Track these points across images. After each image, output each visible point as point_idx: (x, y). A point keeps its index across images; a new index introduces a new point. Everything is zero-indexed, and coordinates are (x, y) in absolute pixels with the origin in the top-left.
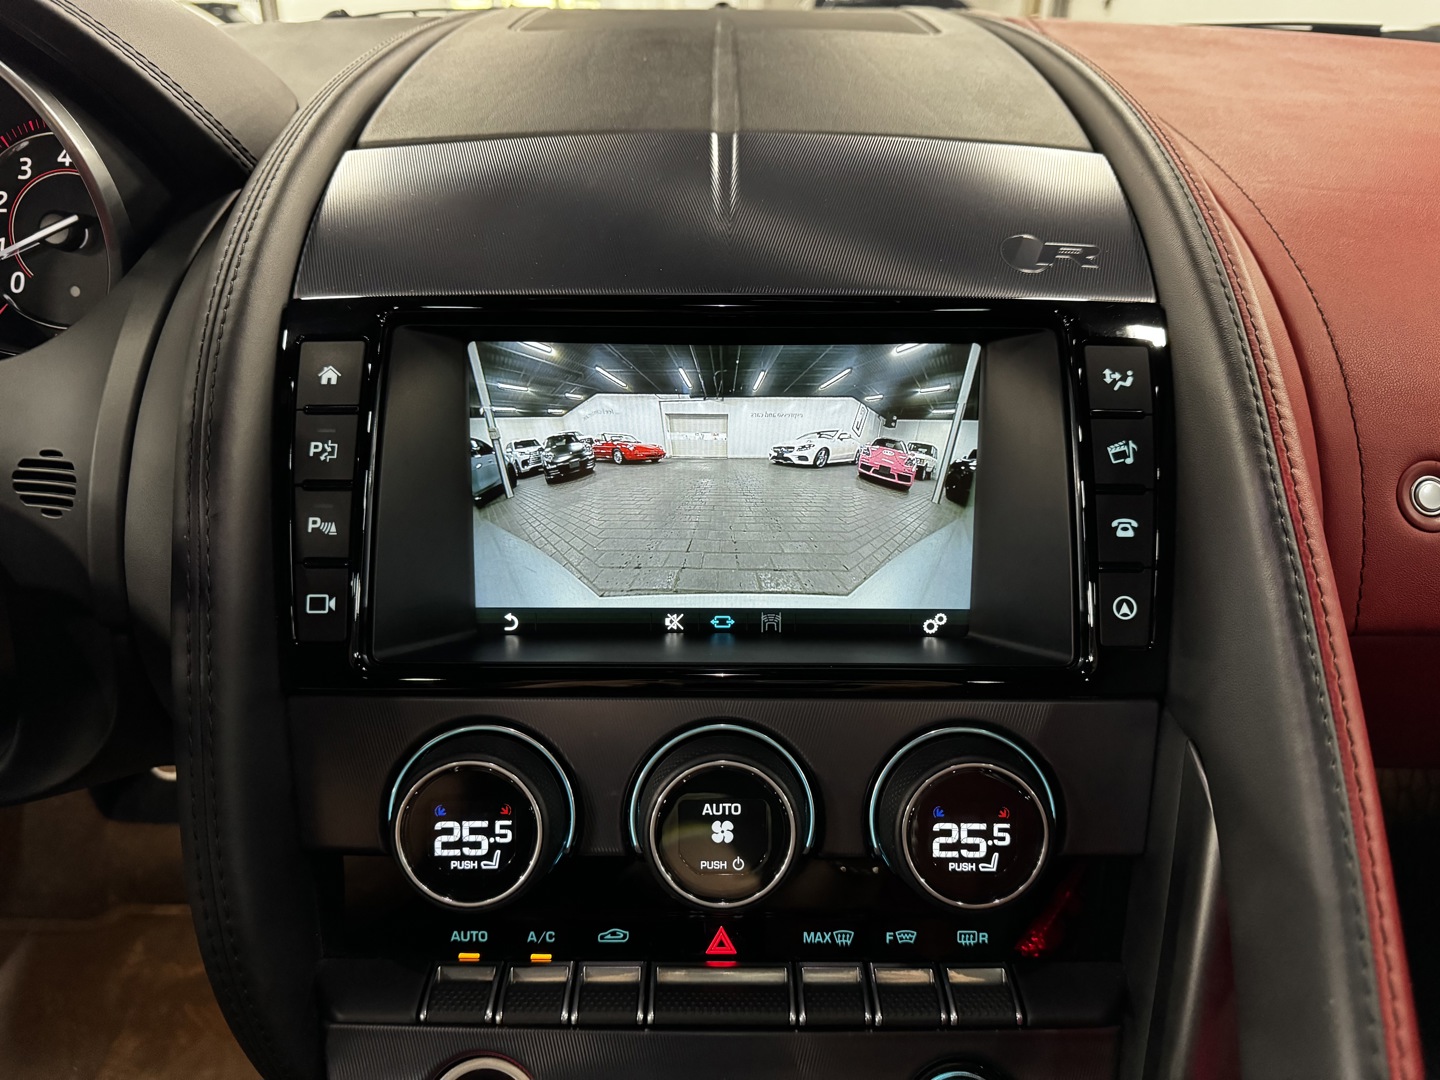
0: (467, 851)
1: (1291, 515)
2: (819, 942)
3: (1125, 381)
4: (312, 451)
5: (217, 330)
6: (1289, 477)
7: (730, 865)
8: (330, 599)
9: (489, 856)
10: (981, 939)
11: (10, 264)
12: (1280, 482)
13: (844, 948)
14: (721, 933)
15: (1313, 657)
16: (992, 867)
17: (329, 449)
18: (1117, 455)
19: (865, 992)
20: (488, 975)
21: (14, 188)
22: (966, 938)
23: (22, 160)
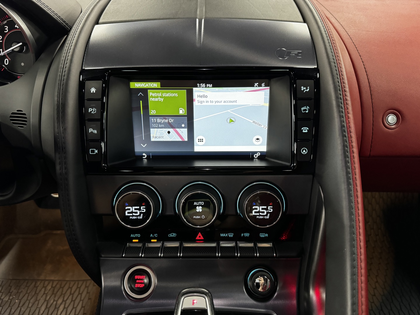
0: (134, 214)
1: (347, 127)
2: (224, 236)
3: (307, 90)
4: (89, 111)
5: (62, 79)
6: (347, 117)
7: (201, 217)
8: (96, 150)
9: (140, 215)
10: (266, 235)
11: (4, 57)
12: (345, 118)
13: (231, 238)
14: (200, 234)
15: (349, 164)
16: (268, 217)
17: (94, 110)
18: (304, 110)
19: (236, 249)
20: (140, 245)
21: (3, 35)
22: (262, 235)
23: (5, 27)
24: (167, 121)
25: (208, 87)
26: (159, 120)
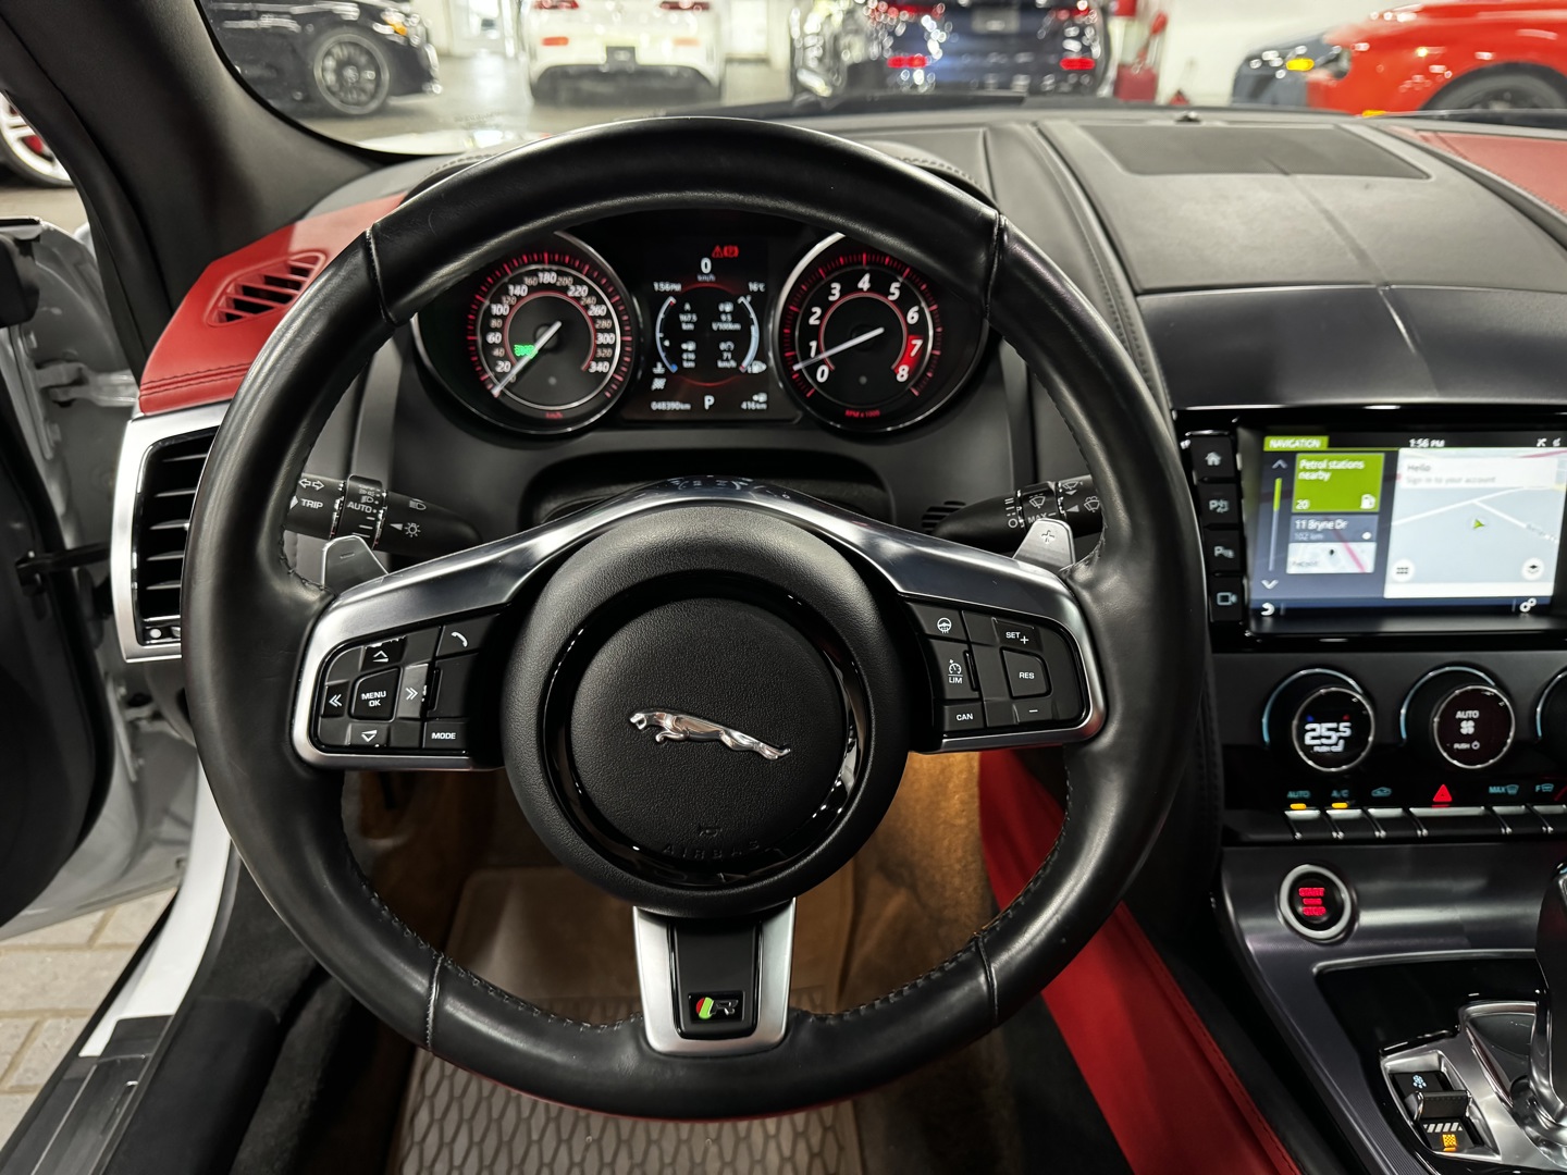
0: (1323, 741)
2: (1499, 793)
4: (1211, 506)
7: (1472, 746)
8: (1232, 596)
9: (1335, 744)
13: (1512, 796)
14: (1443, 789)
17: (1222, 505)
19: (1529, 819)
24: (1329, 525)
25: (1435, 447)
26: (1313, 524)
